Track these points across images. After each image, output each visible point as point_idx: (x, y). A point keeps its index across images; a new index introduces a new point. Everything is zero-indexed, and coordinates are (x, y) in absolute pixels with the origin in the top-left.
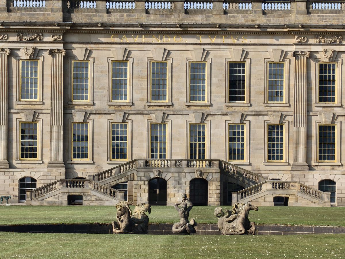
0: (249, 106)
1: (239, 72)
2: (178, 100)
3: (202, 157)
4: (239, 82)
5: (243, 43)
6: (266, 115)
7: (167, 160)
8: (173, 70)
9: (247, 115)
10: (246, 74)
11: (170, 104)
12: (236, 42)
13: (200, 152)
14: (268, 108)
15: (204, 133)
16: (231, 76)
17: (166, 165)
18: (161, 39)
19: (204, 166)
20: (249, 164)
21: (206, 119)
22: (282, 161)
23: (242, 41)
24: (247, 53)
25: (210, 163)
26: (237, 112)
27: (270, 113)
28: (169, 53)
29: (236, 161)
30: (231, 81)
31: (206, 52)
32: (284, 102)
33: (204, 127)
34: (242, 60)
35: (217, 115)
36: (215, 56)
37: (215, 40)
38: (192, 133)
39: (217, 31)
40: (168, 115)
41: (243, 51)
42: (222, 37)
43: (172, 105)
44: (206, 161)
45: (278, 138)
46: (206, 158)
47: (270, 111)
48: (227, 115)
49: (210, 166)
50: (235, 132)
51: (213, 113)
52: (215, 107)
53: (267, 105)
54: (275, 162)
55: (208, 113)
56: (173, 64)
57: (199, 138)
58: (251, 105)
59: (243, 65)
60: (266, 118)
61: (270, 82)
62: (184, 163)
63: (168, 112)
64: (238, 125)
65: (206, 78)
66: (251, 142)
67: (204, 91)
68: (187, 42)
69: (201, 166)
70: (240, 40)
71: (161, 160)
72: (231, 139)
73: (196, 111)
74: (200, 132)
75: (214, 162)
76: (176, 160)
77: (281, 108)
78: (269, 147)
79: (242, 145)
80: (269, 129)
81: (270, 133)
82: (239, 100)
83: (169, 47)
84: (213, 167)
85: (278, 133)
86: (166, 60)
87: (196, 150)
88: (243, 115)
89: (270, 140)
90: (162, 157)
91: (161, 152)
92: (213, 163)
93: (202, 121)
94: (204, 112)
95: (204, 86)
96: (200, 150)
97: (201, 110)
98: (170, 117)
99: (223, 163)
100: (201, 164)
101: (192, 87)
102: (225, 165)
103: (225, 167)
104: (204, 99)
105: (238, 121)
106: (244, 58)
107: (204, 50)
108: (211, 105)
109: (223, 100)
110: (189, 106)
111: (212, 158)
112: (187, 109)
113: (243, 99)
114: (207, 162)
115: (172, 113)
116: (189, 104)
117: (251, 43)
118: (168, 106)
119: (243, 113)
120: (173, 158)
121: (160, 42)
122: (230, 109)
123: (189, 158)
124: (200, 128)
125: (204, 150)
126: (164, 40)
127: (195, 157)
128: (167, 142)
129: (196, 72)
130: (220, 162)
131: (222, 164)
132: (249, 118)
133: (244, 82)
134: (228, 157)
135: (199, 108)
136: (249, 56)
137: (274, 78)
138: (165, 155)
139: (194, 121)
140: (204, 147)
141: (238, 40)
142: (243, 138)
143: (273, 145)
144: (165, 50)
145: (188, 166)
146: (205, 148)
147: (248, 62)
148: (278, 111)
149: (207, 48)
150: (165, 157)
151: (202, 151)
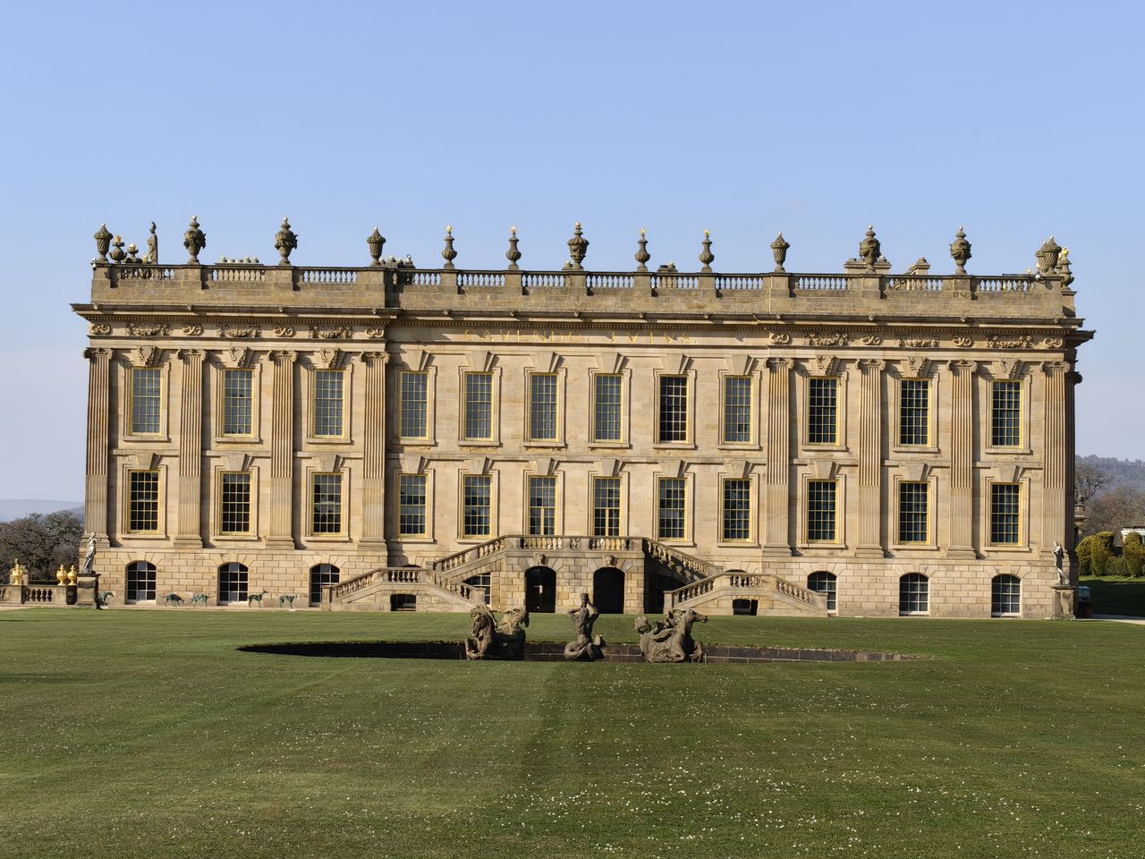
0: (692, 449)
1: (677, 393)
2: (576, 438)
3: (614, 532)
4: (677, 408)
5: (684, 343)
6: (722, 464)
7: (557, 538)
8: (568, 388)
9: (689, 464)
10: (689, 396)
11: (563, 445)
12: (671, 342)
13: (610, 525)
14: (725, 453)
15: (617, 493)
16: (662, 399)
17: (554, 545)
18: (547, 337)
19: (618, 548)
20: (692, 544)
21: (621, 470)
22: (748, 540)
23: (681, 340)
24: (690, 362)
25: (628, 543)
26: (673, 459)
27: (727, 460)
28: (561, 360)
29: (671, 539)
30: (662, 408)
31: (622, 358)
32: (751, 442)
33: (618, 483)
34: (681, 373)
35: (639, 463)
36: (637, 366)
37: (636, 339)
38: (597, 493)
39: (641, 324)
40: (559, 462)
41: (684, 357)
42: (648, 335)
43: (566, 446)
44: (621, 539)
45: (740, 503)
46: (620, 535)
47: (727, 457)
48: (657, 463)
49: (627, 547)
50: (669, 492)
51: (634, 461)
52: (636, 450)
53: (723, 447)
54: (736, 542)
55: (625, 459)
56: (568, 379)
57: (610, 501)
58: (696, 448)
59: (684, 381)
60: (721, 469)
61: (728, 409)
62: (586, 542)
63: (557, 458)
64: (675, 480)
65: (622, 403)
66: (696, 508)
67: (618, 424)
68: (590, 342)
69: (613, 548)
70: (679, 338)
71: (547, 538)
72: (662, 504)
73: (605, 456)
74: (610, 491)
75: (634, 541)
76: (571, 538)
77: (746, 452)
78: (726, 516)
79: (682, 513)
80: (727, 487)
81: (727, 494)
82: (677, 439)
83: (560, 351)
84: (632, 549)
85: (740, 493)
86: (555, 371)
87: (604, 521)
88: (682, 463)
89: (727, 505)
90: (549, 531)
91: (546, 524)
92: (633, 543)
93: (615, 473)
94: (618, 458)
95: (618, 415)
96: (610, 521)
97: (613, 455)
98: (563, 467)
99: (649, 543)
100: (613, 544)
101: (598, 417)
102: (652, 546)
103: (652, 549)
104: (617, 437)
105: (674, 474)
106: (686, 369)
107: (619, 355)
108: (631, 447)
109: (651, 438)
110: (593, 449)
111: (631, 535)
112: (590, 452)
113: (683, 437)
114: (623, 542)
115: (565, 459)
116: (593, 445)
117: (697, 344)
118: (559, 448)
119: (683, 460)
120: (567, 534)
121: (545, 341)
122: (662, 453)
123: (592, 534)
124: (611, 485)
125: (617, 521)
126: (553, 338)
127: (603, 533)
128: (556, 507)
129: (605, 391)
130: (645, 541)
131: (648, 545)
132: (693, 469)
133: (684, 408)
134: (657, 532)
135: (610, 451)
136: (694, 366)
137: (735, 402)
138: (552, 529)
139: (601, 474)
140: (618, 516)
141: (675, 339)
142: (683, 502)
143: (733, 513)
144: (554, 354)
145: (591, 547)
146: (620, 518)
147: (691, 375)
148: (742, 458)
149: (624, 351)
150: (553, 533)
151: (615, 523)
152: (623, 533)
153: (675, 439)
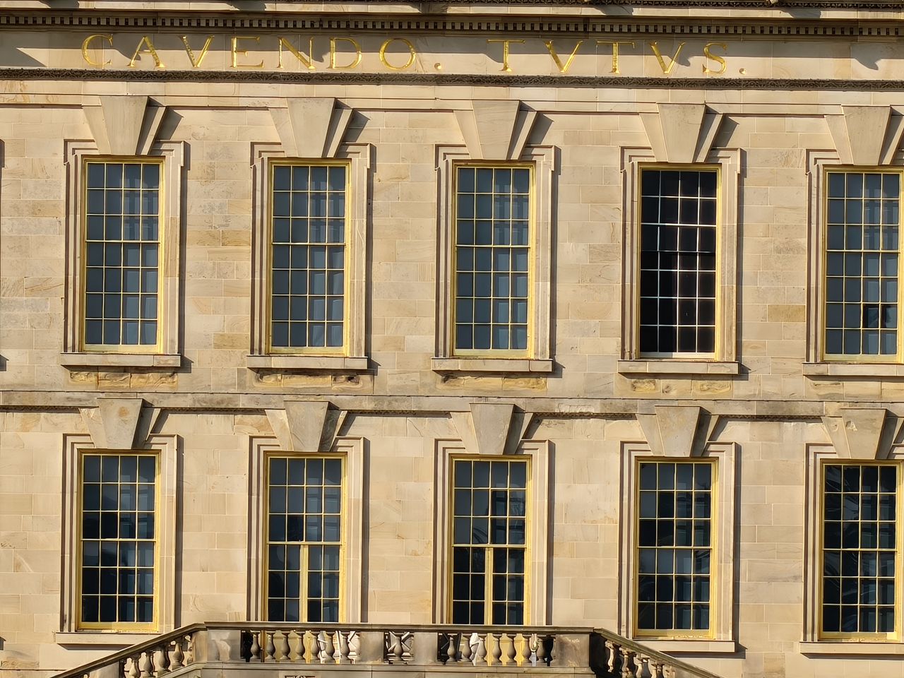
0: (732, 377)
1: (689, 215)
2: (398, 344)
3: (510, 614)
4: (688, 261)
5: (708, 75)
6: (816, 419)
7: (346, 630)
8: (376, 202)
9: (723, 419)
10: (723, 223)
11: (363, 364)
12: (674, 70)
13: (498, 593)
14: (827, 387)
15: (519, 502)
16: (647, 235)
17: (338, 652)
18: (319, 58)
19: (520, 659)
20: (731, 648)
21: (528, 435)
22: (891, 636)
23: (701, 66)
24: (727, 126)
25: (548, 643)
26: (677, 405)
27: (832, 408)
28: (357, 121)
29: (673, 633)
30: (647, 258)
31: (530, 119)
33: (520, 473)
34: (701, 159)
35: (582, 416)
36: (575, 138)
37: (575, 63)
38: (461, 501)
39: (587, 19)
40: (351, 414)
41: (709, 113)
42: (607, 50)
43: (372, 369)
44: (527, 633)
45: (870, 529)
46: (528, 621)
47: (832, 398)
48: (631, 417)
49: (547, 657)
50: (666, 499)
51: (565, 409)
52: (571, 380)
53: (821, 369)
54: (857, 641)
55: (541, 406)
56: (376, 177)
57: (498, 527)
58: (743, 373)
59: (708, 182)
60: (814, 432)
61: (833, 261)
62: (428, 642)
63: (346, 402)
64: (683, 467)
65: (532, 243)
66: (744, 544)
67: (520, 303)
68: (444, 70)
69: (505, 659)
70: (694, 60)
71: (316, 631)
72: (648, 533)
73: (483, 397)
74: (499, 498)
75: (567, 638)
76: (386, 630)
77: (886, 385)
78: (829, 568)
79: (702, 560)
80: (830, 485)
81: (832, 507)
82: (687, 347)
83: (355, 95)
84: (561, 663)
85: (871, 501)
86: (341, 154)
87: (480, 581)
88: (704, 417)
89: (831, 535)
90: (324, 611)
91: (314, 590)
92: (563, 645)
93: (512, 446)
94: (520, 403)
95: (520, 278)
96: (499, 583)
97: (508, 394)
98: (361, 426)
99: (608, 644)
100: (506, 649)
101: (464, 284)
102: (618, 653)
103: (618, 662)
104: (519, 341)
105: (679, 446)
106: (714, 148)
107: (523, 109)
108: (556, 371)
109: (614, 344)
110: (448, 375)
111: (557, 622)
112: (441, 387)
113: (707, 344)
114: (535, 641)
115: (368, 405)
116: (449, 365)
117: (746, 75)
118: (352, 375)
119: (707, 406)
120: (375, 618)
121: (314, 68)
122: (646, 388)
123: (446, 620)
124: (499, 479)
125: (519, 583)
126: (337, 61)
127: (479, 618)
128: (344, 541)
129: (484, 210)
130: (597, 640)
131: (606, 650)
132: (735, 432)
133: (709, 260)
134: (630, 614)
135: (497, 382)
136: (737, 139)
137: (854, 242)
138: (333, 607)
139: (472, 446)
140: (519, 566)
141: (683, 61)
142: (705, 529)
143: (850, 559)
144: (338, 106)
145: (442, 656)
146: (527, 575)
147: (729, 166)
148: (872, 402)
149: (537, 97)
150: (333, 615)
151: (510, 588)
152: (533, 615)
153: (683, 349)
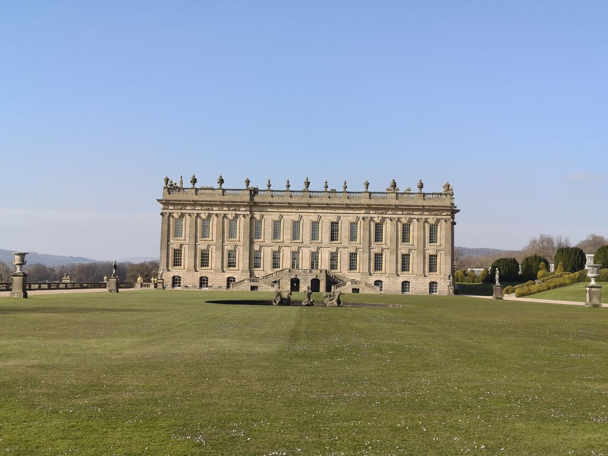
1: (336, 227)
2: (306, 240)
3: (317, 268)
4: (336, 231)
7: (300, 269)
8: (303, 225)
10: (339, 228)
12: (334, 212)
13: (316, 266)
14: (350, 245)
15: (318, 256)
16: (332, 229)
17: (299, 272)
19: (318, 273)
20: (340, 272)
21: (319, 249)
22: (357, 271)
23: (337, 211)
24: (340, 218)
26: (335, 246)
27: (351, 247)
28: (301, 217)
29: (334, 270)
30: (332, 231)
32: (358, 242)
33: (318, 253)
34: (337, 221)
35: (325, 247)
36: (324, 219)
37: (324, 211)
38: (312, 256)
39: (325, 206)
41: (338, 216)
42: (327, 210)
43: (303, 242)
44: (319, 270)
45: (354, 260)
48: (330, 248)
49: (321, 272)
50: (333, 256)
51: (323, 247)
52: (324, 244)
53: (349, 243)
54: (353, 271)
55: (320, 246)
56: (303, 223)
57: (316, 259)
58: (341, 243)
59: (338, 223)
60: (349, 249)
61: (351, 232)
62: (308, 271)
63: (300, 246)
64: (335, 253)
65: (320, 230)
66: (341, 261)
67: (318, 236)
68: (310, 212)
69: (316, 273)
71: (297, 269)
72: (331, 260)
73: (314, 245)
74: (316, 256)
77: (356, 244)
78: (350, 263)
79: (337, 262)
80: (350, 255)
81: (350, 257)
82: (336, 240)
83: (301, 214)
85: (354, 257)
86: (300, 220)
87: (314, 264)
88: (337, 248)
89: (350, 260)
90: (298, 267)
91: (297, 265)
93: (317, 251)
95: (318, 233)
97: (317, 245)
98: (302, 248)
100: (316, 271)
101: (312, 234)
102: (328, 272)
104: (318, 240)
105: (335, 251)
107: (319, 216)
108: (322, 243)
109: (328, 240)
110: (311, 243)
111: (322, 269)
113: (338, 240)
115: (302, 246)
117: (342, 212)
118: (301, 243)
119: (338, 246)
120: (303, 268)
121: (297, 211)
122: (331, 244)
123: (310, 268)
124: (316, 254)
125: (318, 265)
126: (299, 211)
127: (314, 268)
128: (300, 260)
129: (315, 226)
130: (326, 271)
132: (340, 249)
133: (338, 231)
134: (330, 268)
137: (353, 230)
138: (299, 267)
139: (313, 251)
140: (318, 263)
142: (337, 259)
143: (352, 263)
145: (310, 272)
147: (340, 222)
148: (355, 246)
149: (320, 214)
152: (319, 268)
